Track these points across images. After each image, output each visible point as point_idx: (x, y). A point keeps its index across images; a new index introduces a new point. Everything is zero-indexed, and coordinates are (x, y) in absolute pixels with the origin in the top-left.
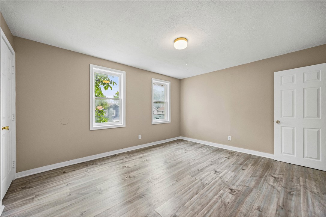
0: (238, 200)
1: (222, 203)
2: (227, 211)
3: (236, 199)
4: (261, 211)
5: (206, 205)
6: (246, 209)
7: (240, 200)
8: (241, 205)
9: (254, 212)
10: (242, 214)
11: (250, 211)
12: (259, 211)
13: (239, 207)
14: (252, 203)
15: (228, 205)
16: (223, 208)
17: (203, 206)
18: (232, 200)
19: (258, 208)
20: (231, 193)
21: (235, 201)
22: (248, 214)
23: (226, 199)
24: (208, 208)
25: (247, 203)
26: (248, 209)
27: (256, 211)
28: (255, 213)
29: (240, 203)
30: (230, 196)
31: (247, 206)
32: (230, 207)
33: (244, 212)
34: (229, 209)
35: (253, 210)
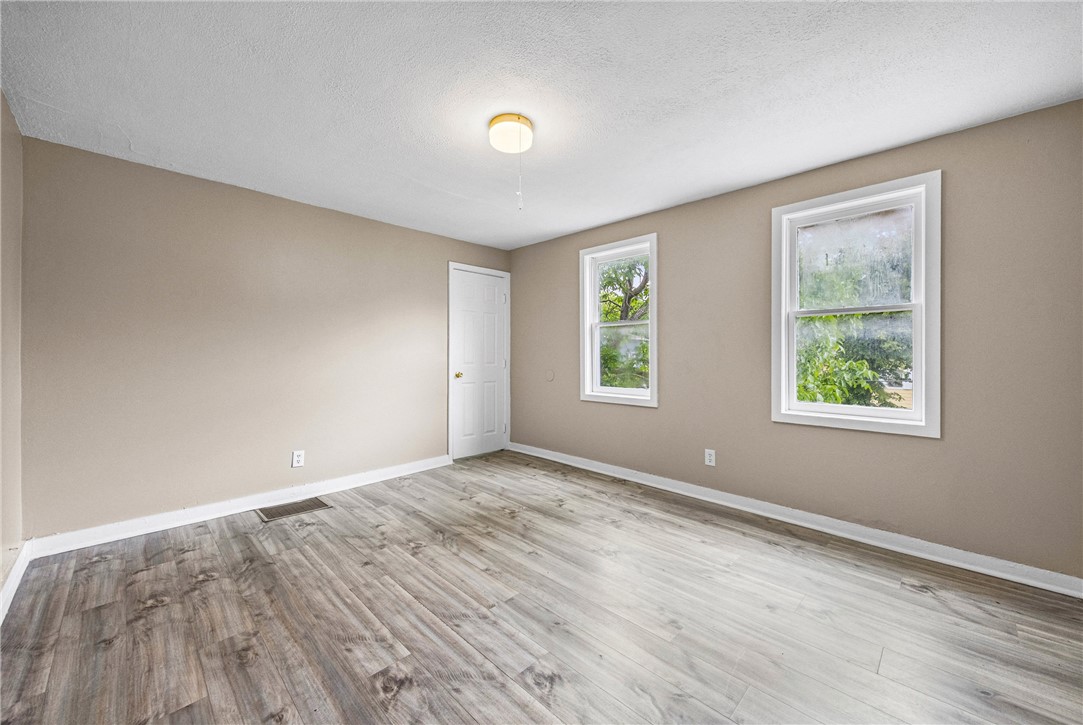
0: (346, 678)
1: (354, 636)
2: (326, 637)
3: (354, 677)
4: (267, 719)
5: (368, 605)
6: (300, 682)
7: (340, 686)
8: (323, 677)
9: (279, 697)
10: (296, 664)
11: (290, 688)
12: (272, 716)
13: (320, 668)
14: (310, 714)
15: (343, 647)
16: (341, 632)
17: (369, 603)
18: (352, 663)
19: (281, 719)
20: (384, 673)
21: (345, 669)
22: (286, 679)
23: (364, 649)
24: (358, 608)
25: (319, 698)
26: (299, 689)
27: (280, 705)
28: (275, 698)
29: (330, 679)
30: (374, 667)
31: (308, 690)
32: (333, 646)
33: (299, 672)
34: (331, 643)
35: (288, 700)
